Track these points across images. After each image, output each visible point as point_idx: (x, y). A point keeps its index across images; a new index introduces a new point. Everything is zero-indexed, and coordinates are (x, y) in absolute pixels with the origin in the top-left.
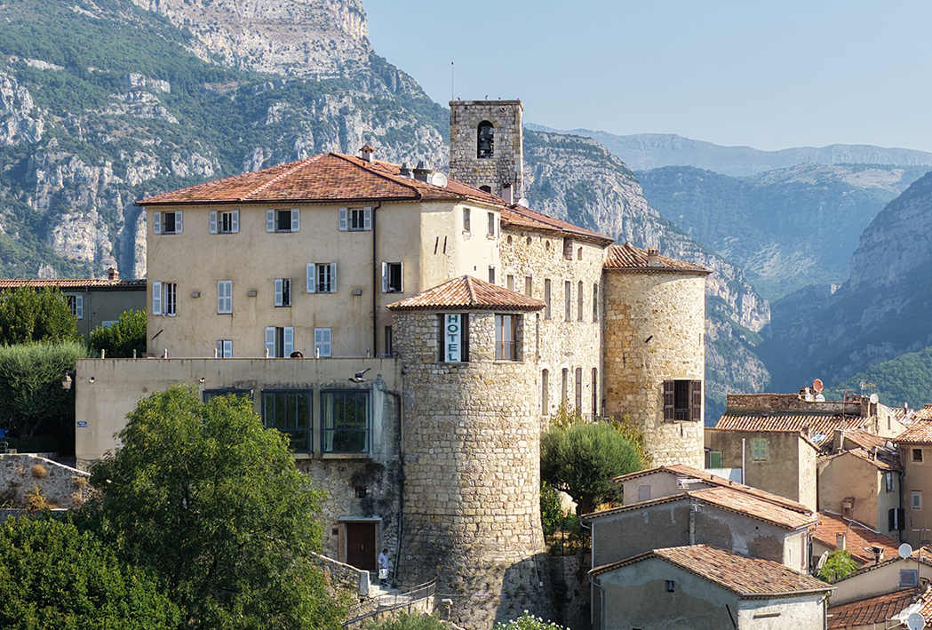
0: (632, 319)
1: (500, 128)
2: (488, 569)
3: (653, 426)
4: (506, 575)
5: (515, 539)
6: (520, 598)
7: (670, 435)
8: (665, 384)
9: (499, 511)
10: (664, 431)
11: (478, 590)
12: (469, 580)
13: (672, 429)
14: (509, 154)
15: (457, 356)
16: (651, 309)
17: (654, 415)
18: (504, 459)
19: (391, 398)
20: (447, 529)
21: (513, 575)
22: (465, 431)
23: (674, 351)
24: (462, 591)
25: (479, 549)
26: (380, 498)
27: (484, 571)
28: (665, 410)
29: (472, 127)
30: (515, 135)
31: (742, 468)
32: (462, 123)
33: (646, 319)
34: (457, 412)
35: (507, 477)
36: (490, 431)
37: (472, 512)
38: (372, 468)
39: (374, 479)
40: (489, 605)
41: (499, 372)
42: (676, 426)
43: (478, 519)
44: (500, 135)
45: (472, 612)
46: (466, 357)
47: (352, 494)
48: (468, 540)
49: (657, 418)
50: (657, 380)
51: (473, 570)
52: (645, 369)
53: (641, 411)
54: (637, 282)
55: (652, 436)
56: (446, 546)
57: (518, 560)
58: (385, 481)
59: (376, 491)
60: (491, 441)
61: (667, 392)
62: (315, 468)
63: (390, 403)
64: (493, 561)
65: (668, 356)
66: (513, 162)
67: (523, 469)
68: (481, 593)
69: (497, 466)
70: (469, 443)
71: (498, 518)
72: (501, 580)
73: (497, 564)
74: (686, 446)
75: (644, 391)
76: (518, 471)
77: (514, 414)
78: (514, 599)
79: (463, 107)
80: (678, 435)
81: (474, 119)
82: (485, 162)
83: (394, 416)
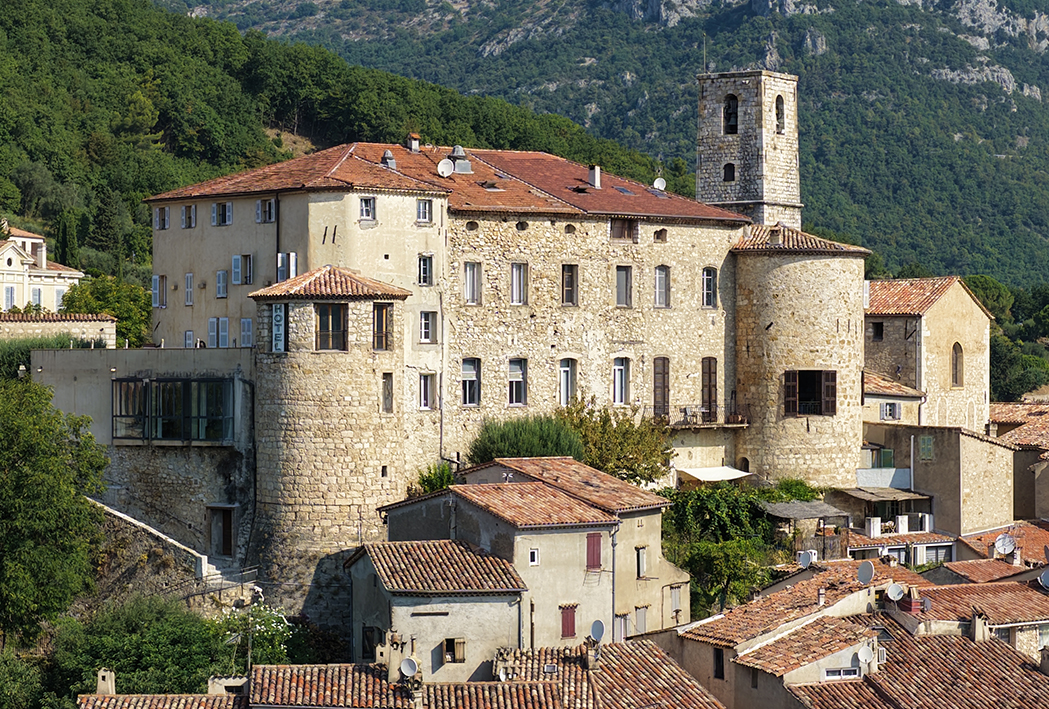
0: (755, 305)
1: (744, 101)
2: (301, 558)
3: (774, 420)
4: (318, 565)
5: (335, 530)
6: (332, 589)
7: (794, 431)
8: (789, 375)
9: (317, 501)
10: (787, 425)
11: (289, 579)
12: (282, 568)
13: (796, 425)
14: (752, 128)
15: (281, 345)
16: (772, 294)
17: (775, 408)
18: (323, 449)
19: (247, 386)
20: (271, 518)
21: (327, 565)
22: (286, 420)
23: (798, 339)
24: (274, 579)
25: (294, 537)
26: (240, 486)
27: (296, 561)
28: (787, 404)
29: (718, 102)
30: (757, 108)
31: (910, 468)
32: (709, 98)
33: (767, 305)
34: (279, 402)
35: (327, 466)
36: (308, 421)
37: (291, 501)
38: (234, 455)
39: (236, 467)
40: (297, 594)
41: (317, 361)
42: (800, 420)
43: (297, 508)
44: (744, 109)
45: (281, 601)
46: (287, 348)
47: (220, 481)
48: (286, 529)
49: (778, 412)
50: (778, 370)
51: (286, 558)
52: (766, 358)
53: (762, 404)
54: (759, 265)
55: (773, 431)
56: (269, 534)
57: (335, 551)
58: (244, 469)
59: (238, 478)
60: (310, 430)
61: (788, 384)
62: (193, 455)
63: (247, 392)
64: (306, 551)
65: (790, 344)
66: (756, 137)
67: (348, 459)
68: (291, 581)
69: (315, 456)
70: (288, 432)
71: (316, 508)
72: (313, 570)
73: (310, 554)
74: (814, 442)
75: (765, 382)
76: (342, 461)
77: (336, 404)
78: (325, 589)
79: (710, 81)
80: (803, 430)
81: (720, 93)
82: (730, 138)
83: (250, 405)
